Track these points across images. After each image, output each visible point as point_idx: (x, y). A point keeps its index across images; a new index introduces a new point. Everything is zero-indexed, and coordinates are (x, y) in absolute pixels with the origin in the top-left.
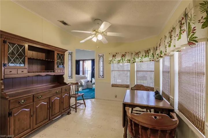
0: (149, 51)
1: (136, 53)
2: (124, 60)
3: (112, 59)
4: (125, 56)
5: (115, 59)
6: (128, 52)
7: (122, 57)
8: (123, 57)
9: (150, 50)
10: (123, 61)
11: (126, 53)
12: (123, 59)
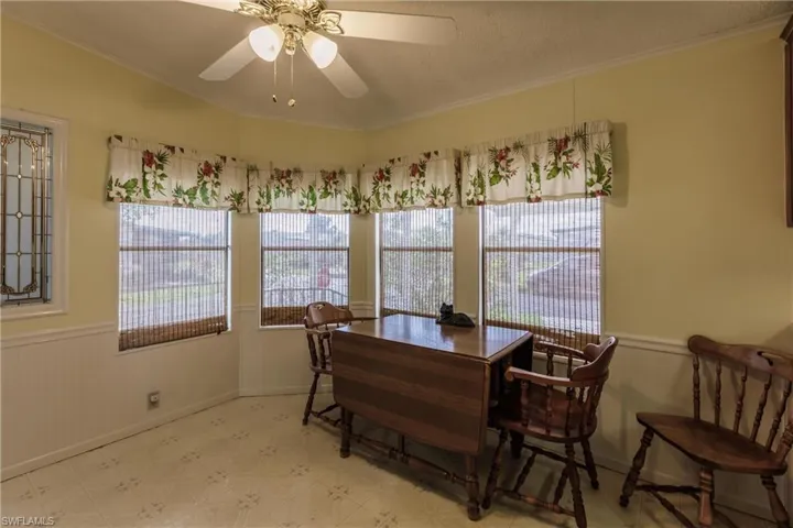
0: (338, 178)
1: (277, 171)
2: (213, 192)
3: (139, 176)
4: (216, 176)
5: (158, 181)
6: (234, 159)
7: (200, 177)
8: (206, 178)
9: (342, 172)
10: (205, 199)
11: (224, 158)
12: (209, 186)
